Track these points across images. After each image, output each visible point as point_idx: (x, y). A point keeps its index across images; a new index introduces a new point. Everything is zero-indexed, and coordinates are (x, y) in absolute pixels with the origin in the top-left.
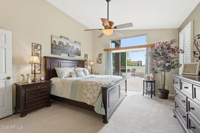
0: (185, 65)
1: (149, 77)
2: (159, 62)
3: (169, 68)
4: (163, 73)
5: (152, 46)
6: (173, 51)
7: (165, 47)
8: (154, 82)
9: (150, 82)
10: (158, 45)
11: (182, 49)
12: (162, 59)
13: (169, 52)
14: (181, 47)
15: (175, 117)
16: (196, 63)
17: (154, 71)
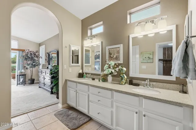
0: (43, 65)
1: (22, 72)
2: (29, 62)
3: (35, 66)
4: (31, 69)
5: (23, 51)
6: (37, 57)
7: (33, 53)
8: (25, 75)
9: (23, 75)
10: (28, 51)
11: (41, 56)
12: (31, 60)
13: (35, 57)
14: (41, 55)
15: (40, 87)
16: (46, 64)
17: (25, 68)
